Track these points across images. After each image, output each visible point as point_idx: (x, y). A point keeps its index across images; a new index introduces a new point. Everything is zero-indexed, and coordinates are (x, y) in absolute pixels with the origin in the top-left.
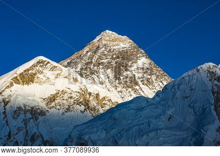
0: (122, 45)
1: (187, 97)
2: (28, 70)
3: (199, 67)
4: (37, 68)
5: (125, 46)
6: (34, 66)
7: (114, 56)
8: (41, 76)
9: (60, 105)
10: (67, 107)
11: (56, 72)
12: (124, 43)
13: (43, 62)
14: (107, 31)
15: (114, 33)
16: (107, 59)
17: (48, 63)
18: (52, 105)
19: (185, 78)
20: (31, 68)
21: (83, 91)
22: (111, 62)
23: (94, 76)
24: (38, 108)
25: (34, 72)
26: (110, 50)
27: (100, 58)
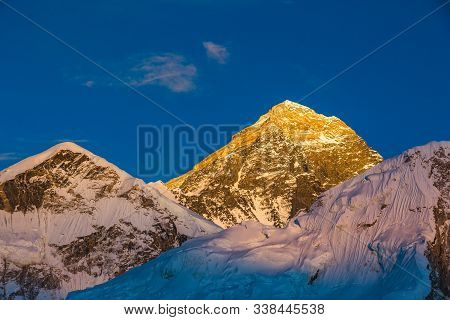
0: (324, 139)
1: (369, 225)
2: (29, 174)
3: (411, 152)
4: (54, 171)
5: (332, 141)
6: (46, 165)
7: (296, 165)
8: (62, 191)
9: (100, 265)
10: (117, 269)
11: (102, 183)
12: (328, 134)
13: (70, 156)
14: (288, 103)
15: (304, 107)
16: (276, 170)
17: (85, 158)
18: (80, 264)
19: (371, 178)
20: (38, 170)
21: (163, 231)
22: (286, 178)
23: (235, 212)
24: (39, 267)
25: (43, 179)
26: (285, 148)
27: (258, 167)
